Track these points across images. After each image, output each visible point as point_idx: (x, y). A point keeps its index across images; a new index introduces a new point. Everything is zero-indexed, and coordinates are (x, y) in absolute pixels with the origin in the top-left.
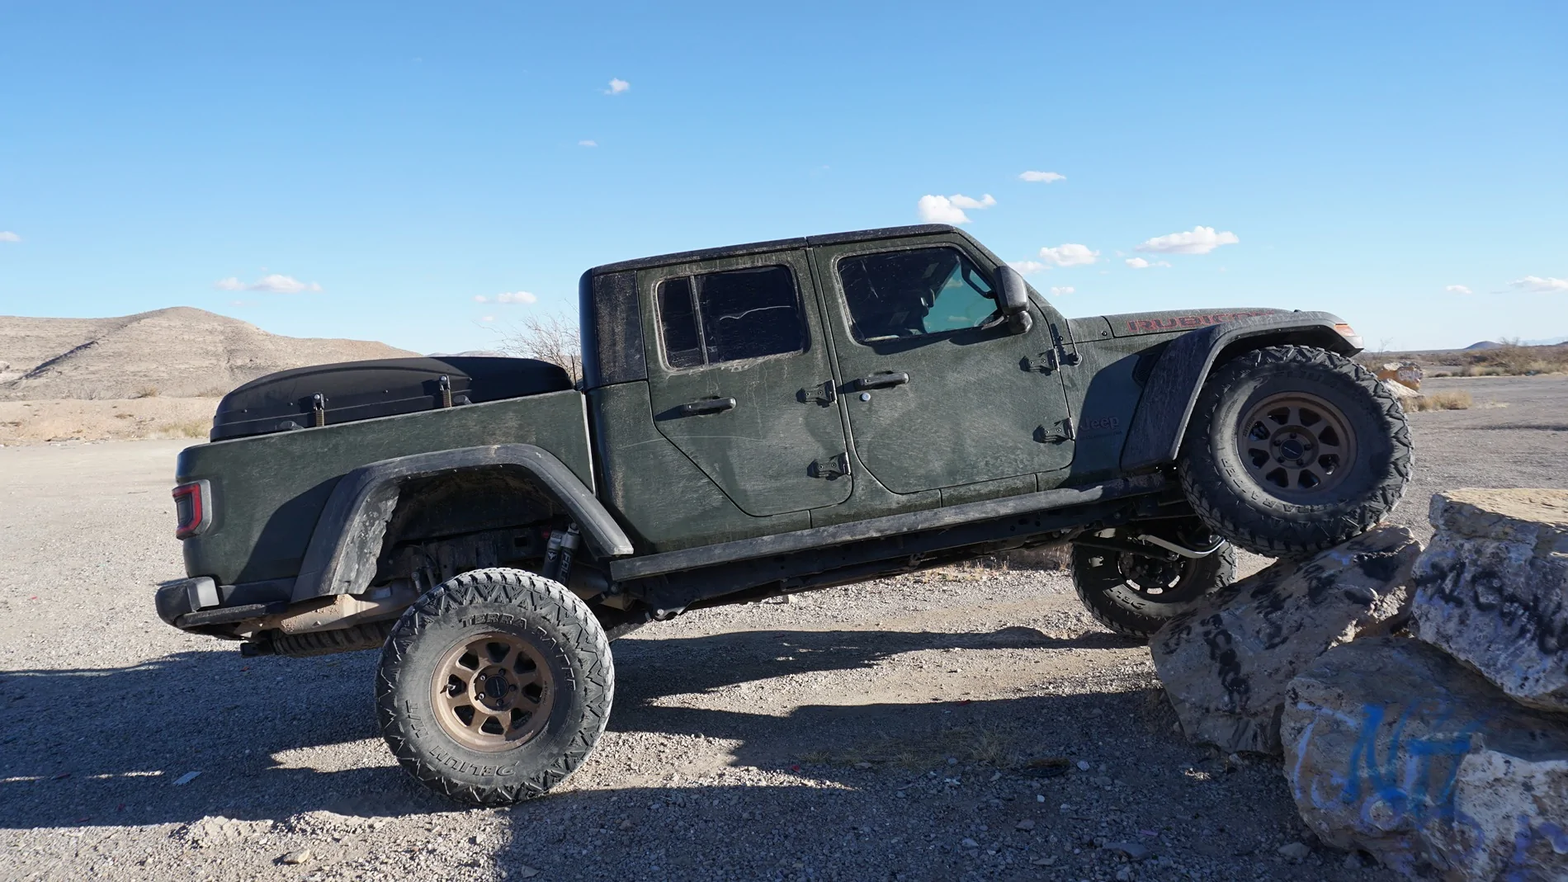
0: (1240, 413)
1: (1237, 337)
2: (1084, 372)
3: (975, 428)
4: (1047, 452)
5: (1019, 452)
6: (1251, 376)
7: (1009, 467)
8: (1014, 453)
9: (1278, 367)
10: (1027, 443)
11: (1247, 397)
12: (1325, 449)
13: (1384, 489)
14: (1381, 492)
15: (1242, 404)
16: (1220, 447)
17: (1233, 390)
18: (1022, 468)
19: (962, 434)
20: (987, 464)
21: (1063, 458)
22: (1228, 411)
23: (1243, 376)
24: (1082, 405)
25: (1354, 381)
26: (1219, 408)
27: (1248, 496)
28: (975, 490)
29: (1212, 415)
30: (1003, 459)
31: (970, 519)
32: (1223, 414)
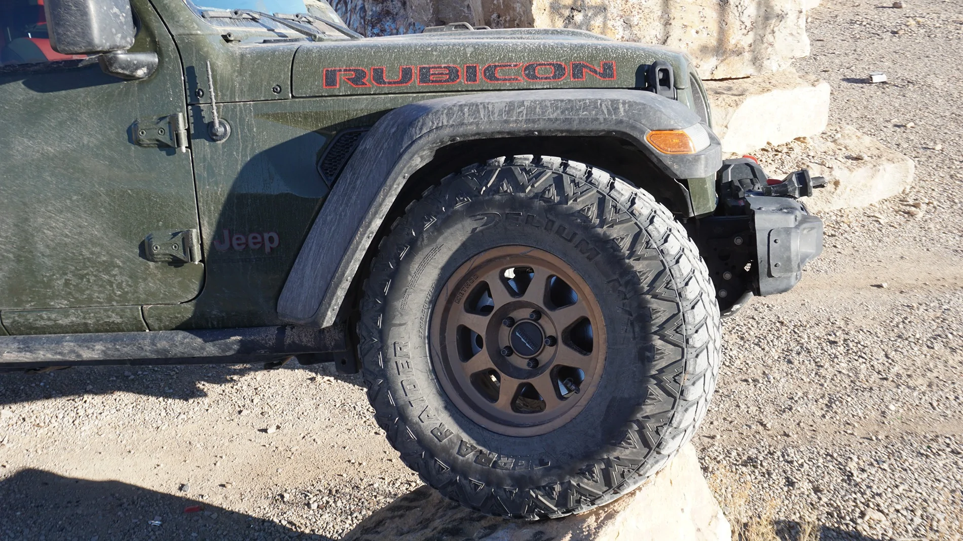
0: (443, 269)
1: (453, 139)
2: (231, 154)
3: (51, 228)
4: (159, 276)
5: (115, 271)
6: (471, 211)
7: (100, 292)
8: (108, 273)
9: (514, 203)
10: (128, 259)
11: (459, 244)
12: (566, 356)
13: (609, 463)
14: (603, 466)
15: (450, 253)
16: (398, 322)
17: (438, 229)
18: (119, 296)
19: (33, 235)
20: (67, 283)
21: (186, 288)
22: (423, 265)
23: (458, 206)
24: (220, 207)
25: (623, 258)
26: (410, 256)
27: (414, 412)
28: (49, 319)
29: (398, 263)
30: (92, 279)
31: (39, 360)
32: (414, 266)
